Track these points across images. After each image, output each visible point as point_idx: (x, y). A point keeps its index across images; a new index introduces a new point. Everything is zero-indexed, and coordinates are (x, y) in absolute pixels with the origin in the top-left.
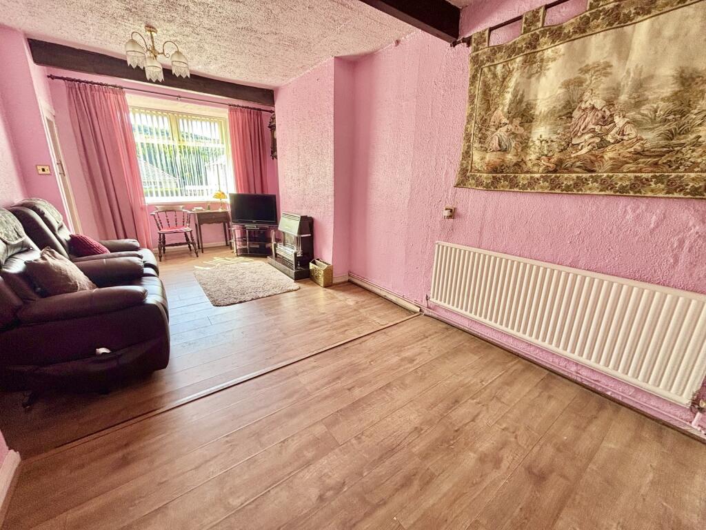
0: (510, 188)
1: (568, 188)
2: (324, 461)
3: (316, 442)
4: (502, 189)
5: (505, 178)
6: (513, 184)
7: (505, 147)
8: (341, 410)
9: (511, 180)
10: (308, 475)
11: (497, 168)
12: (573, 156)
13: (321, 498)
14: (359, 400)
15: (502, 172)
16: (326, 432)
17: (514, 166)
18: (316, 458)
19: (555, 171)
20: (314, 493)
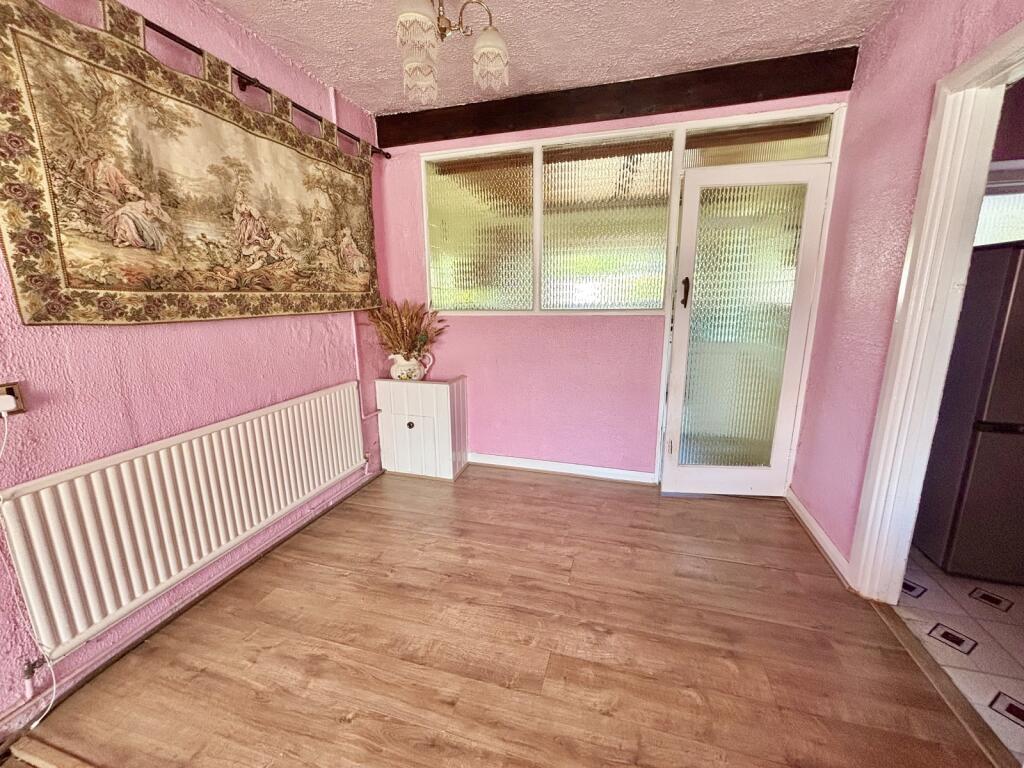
0: (183, 316)
1: (256, 311)
2: (581, 654)
3: (571, 678)
4: (168, 319)
5: (171, 300)
6: (186, 309)
7: (151, 243)
8: (503, 685)
9: (182, 303)
10: (607, 657)
11: (149, 281)
12: (248, 269)
13: (609, 632)
14: (467, 675)
15: (159, 289)
16: (550, 677)
17: (175, 278)
18: (587, 663)
19: (238, 289)
20: (612, 640)
